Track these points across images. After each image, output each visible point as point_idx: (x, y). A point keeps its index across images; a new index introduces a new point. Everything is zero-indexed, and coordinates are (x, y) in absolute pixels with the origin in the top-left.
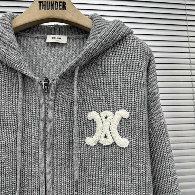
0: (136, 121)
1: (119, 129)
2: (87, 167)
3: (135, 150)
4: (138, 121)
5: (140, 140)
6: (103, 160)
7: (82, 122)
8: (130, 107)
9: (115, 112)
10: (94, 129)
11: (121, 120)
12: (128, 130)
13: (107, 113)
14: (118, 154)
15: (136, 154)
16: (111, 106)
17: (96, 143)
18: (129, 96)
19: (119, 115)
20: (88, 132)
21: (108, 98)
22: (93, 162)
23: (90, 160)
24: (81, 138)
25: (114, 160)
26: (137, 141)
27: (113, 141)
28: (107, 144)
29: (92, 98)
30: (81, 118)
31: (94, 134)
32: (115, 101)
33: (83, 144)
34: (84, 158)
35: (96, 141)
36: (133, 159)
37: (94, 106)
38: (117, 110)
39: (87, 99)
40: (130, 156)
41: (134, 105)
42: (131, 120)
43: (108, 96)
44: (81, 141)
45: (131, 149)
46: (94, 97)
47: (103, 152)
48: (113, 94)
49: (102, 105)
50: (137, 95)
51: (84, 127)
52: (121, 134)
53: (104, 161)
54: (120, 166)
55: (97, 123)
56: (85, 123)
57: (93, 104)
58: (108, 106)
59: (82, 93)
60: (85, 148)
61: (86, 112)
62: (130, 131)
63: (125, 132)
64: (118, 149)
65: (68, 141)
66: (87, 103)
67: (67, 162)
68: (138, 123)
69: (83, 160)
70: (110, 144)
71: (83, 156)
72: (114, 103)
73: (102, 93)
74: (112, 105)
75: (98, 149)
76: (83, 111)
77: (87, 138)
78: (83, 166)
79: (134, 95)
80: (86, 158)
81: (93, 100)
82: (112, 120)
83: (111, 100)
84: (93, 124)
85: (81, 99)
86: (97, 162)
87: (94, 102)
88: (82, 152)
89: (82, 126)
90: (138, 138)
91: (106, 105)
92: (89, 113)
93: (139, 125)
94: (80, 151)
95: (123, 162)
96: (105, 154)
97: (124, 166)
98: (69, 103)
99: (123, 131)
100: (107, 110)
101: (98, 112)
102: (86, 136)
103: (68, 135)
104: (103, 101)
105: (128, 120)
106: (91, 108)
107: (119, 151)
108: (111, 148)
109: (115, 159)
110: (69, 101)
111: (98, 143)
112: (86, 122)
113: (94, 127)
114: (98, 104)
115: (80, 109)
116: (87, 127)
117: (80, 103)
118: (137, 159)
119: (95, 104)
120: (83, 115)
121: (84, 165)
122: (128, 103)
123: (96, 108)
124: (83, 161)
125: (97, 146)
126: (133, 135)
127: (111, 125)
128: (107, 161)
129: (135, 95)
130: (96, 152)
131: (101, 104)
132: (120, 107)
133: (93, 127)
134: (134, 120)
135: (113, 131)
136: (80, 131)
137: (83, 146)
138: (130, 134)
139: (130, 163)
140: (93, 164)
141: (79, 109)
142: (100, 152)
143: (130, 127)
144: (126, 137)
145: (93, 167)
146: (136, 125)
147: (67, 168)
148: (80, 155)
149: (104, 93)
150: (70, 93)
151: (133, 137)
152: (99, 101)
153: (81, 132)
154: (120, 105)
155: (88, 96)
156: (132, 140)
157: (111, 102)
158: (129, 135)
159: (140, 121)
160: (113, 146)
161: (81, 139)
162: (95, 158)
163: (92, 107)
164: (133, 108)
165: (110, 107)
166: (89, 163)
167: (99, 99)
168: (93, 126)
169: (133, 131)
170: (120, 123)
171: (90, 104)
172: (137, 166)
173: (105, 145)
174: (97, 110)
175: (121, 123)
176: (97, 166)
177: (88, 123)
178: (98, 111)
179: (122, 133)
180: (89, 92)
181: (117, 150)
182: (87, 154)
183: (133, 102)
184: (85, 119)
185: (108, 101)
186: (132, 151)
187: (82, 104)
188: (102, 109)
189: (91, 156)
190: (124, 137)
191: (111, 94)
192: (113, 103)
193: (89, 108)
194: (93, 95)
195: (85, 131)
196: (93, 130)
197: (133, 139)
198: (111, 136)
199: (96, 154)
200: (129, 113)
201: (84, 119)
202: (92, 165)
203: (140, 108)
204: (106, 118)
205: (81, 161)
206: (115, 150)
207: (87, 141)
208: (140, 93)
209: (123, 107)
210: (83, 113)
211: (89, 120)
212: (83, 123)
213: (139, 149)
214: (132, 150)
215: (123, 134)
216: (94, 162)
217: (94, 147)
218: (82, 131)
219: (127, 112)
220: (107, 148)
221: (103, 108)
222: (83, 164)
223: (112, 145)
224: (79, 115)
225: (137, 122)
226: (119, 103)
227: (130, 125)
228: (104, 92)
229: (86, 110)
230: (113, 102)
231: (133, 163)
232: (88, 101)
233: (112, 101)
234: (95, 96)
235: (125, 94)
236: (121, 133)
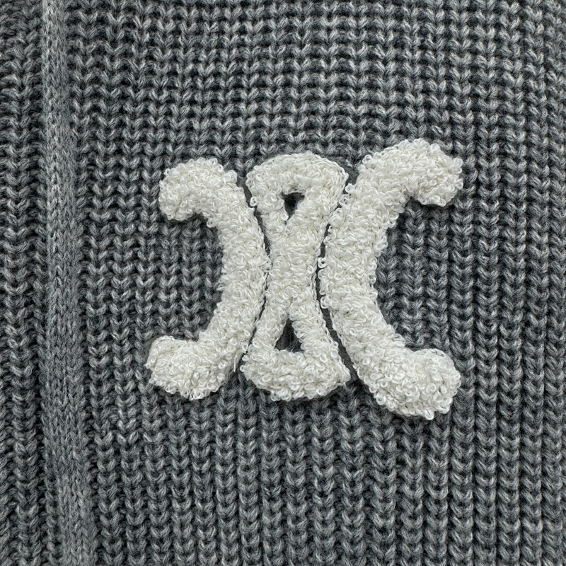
0: (510, 220)
1: (386, 285)
2: (166, 530)
3: (499, 430)
4: (523, 224)
5: (535, 357)
6: (271, 499)
7: (124, 238)
8: (465, 126)
9: (356, 160)
10: (208, 282)
11: (403, 218)
12: (449, 287)
13: (297, 170)
14: (378, 463)
15: (504, 453)
16: (327, 116)
17: (221, 378)
18: (460, 40)
19: (385, 183)
20: (167, 305)
21: (301, 60)
22: (203, 501)
23: (181, 488)
24: (121, 344)
25: (347, 501)
26: (511, 366)
27: (345, 374)
28: (298, 395)
29: (191, 67)
30: (115, 206)
31: (204, 318)
32: (358, 75)
33: (131, 385)
34: (139, 476)
35: (222, 366)
36: (487, 490)
37: (206, 124)
38: (370, 143)
39: (152, 72)
40: (463, 474)
41: (494, 105)
42: (469, 217)
43: (302, 46)
44: (117, 361)
45: (470, 422)
46: (203, 56)
47: (269, 445)
48: (342, 27)
49: (258, 113)
50: (516, 37)
51: (135, 271)
52: (401, 321)
53: (276, 506)
54: (392, 549)
55: (227, 241)
56: (142, 241)
57: (197, 110)
58: (305, 120)
59: (115, 30)
60: (146, 412)
61: (147, 164)
62: (468, 296)
63: (432, 304)
64: (383, 428)
65: (22, 367)
66: (158, 104)
67: (26, 507)
68: (523, 236)
69: (132, 488)
70: (321, 391)
71: (135, 465)
72: (351, 93)
73: (261, 24)
74: (333, 106)
75: (235, 421)
76: (131, 157)
77: (156, 342)
78: (135, 528)
79: (492, 32)
80: (156, 474)
81: (199, 83)
82: (336, 218)
83: (328, 74)
84: (202, 250)
85: (112, 73)
86: (232, 508)
87: (204, 91)
88: (126, 434)
89: (122, 264)
90: (517, 344)
91: (293, 109)
92: (173, 173)
93: (527, 252)
94: (114, 427)
95: (414, 517)
96: (281, 453)
97: (424, 541)
98: (21, 102)
99: (412, 299)
100: (295, 145)
101: (229, 160)
102: (149, 334)
103: (22, 330)
104: (264, 85)
105: (450, 221)
106: (183, 134)
107: (384, 442)
108: (328, 416)
109: (354, 498)
110: (21, 88)
111: (236, 379)
112: (148, 237)
113: (209, 270)
114: (230, 108)
115: (107, 143)
116: (158, 271)
117: (102, 104)
118: (510, 492)
119: (208, 109)
120: (128, 184)
121: (140, 519)
122: (450, 92)
123: (217, 137)
124: (138, 492)
125: (226, 400)
126: (487, 323)
127: (330, 259)
128: (297, 504)
129: (503, 34)
130: (224, 437)
131: (254, 106)
132: (395, 125)
133: (196, 268)
134: (495, 219)
135: (341, 298)
136: (108, 299)
137: (132, 399)
138: (463, 317)
139: (463, 518)
140: (204, 515)
141: (100, 146)
142: (246, 441)
143: (462, 266)
144: (437, 340)
145: (200, 532)
146: (511, 248)
147: (29, 544)
148: (117, 452)
149: (272, 24)
150: (21, 25)
151: (488, 337)
152: (238, 86)
153: (120, 304)
154: (394, 110)
155: (158, 54)
156: (476, 356)
157: (327, 89)
158: (457, 322)
159: (536, 224)
160: (341, 406)
161: (116, 347)
162: (219, 480)
163: (190, 128)
164: (489, 128)
165: (320, 120)
166: (176, 505)
167: (239, 73)
168: (201, 262)
169: (488, 295)
170: (394, 237)
171: (174, 108)
172: (511, 535)
173: (283, 394)
174: (222, 146)
175: (401, 242)
176: (227, 532)
177: (165, 243)
178: (234, 156)
179: (411, 312)
180: (171, 26)
181: (376, 433)
182: (160, 450)
183: (487, 87)
184: (144, 214)
185: (306, 78)
186: (481, 437)
187: (122, 111)
188: (258, 140)
189: (185, 461)
190: (421, 341)
191: (329, 30)
192: (341, 98)
193: (172, 135)
194: (198, 46)
195: (143, 293)
196: (201, 286)
197: (483, 352)
198: (328, 336)
199: (224, 451)
200: (457, 163)
201: (138, 217)
202: (199, 520)
203: (535, 126)
204: (291, 201)
205: (120, 494)
206: (359, 432)
207: (163, 361)
208: (536, 23)
209: (416, 122)
210: (129, 171)
211: (174, 223)
212: (129, 243)
213: (522, 419)
214: (476, 428)
215: (419, 316)
216: (210, 505)
217: (209, 402)
218: (127, 294)
219: (446, 159)
220: (299, 415)
221: (270, 131)
222: (135, 515)
223: (334, 398)
224: (103, 186)
225: (516, 230)
226: (386, 92)
227: (464, 254)
228: (277, 19)
229: (148, 150)
230: (342, 84)
231: (487, 519)
232: (159, 91)
233: (334, 78)
234: (208, 50)
235: (430, 26)
236: (405, 315)
